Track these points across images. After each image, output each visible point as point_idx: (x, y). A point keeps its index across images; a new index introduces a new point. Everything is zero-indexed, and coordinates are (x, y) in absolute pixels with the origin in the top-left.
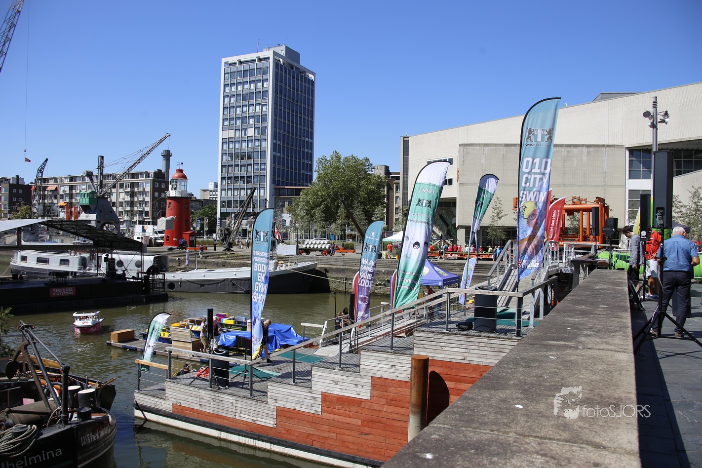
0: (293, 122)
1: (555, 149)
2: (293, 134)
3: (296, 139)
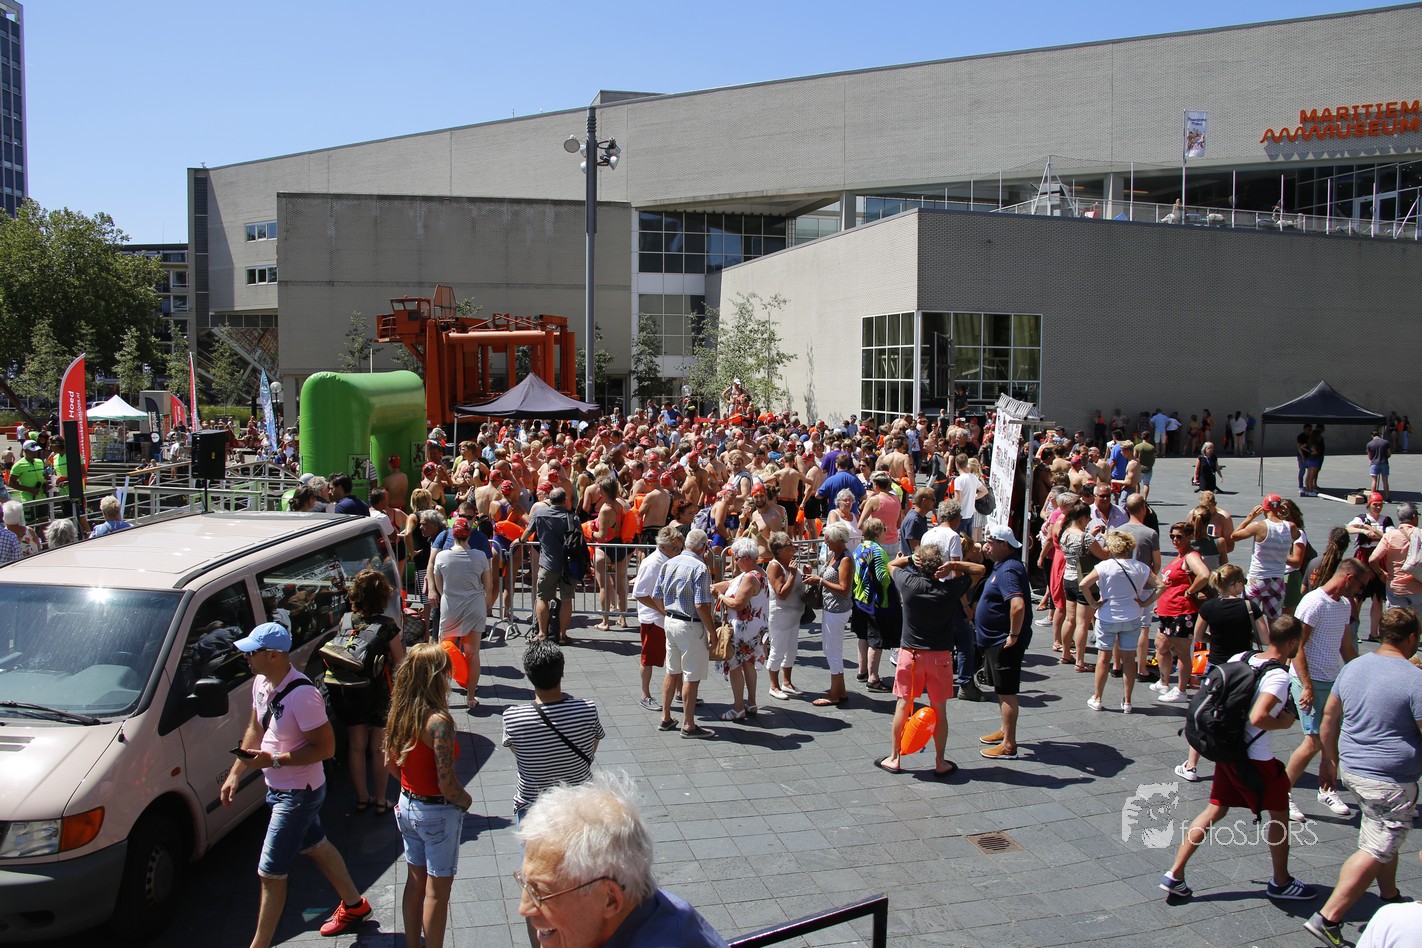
1: (487, 207)
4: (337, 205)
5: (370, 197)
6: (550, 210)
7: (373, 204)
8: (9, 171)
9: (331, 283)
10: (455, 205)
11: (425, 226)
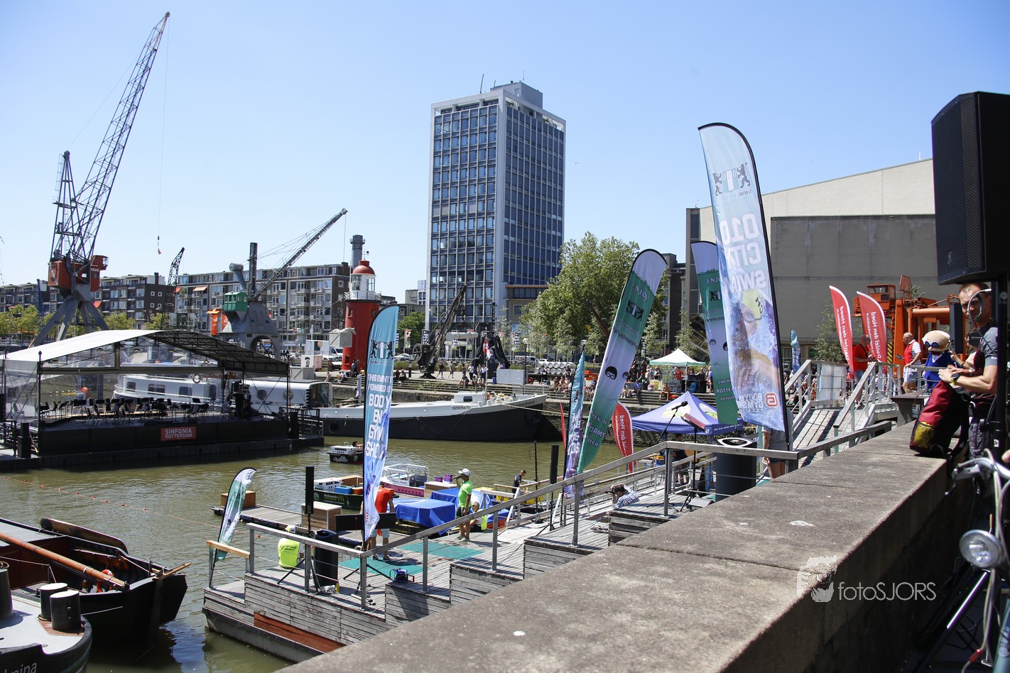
0: (533, 192)
1: (921, 222)
2: (532, 209)
3: (538, 216)
4: (812, 224)
5: (835, 218)
7: (838, 222)
8: (555, 220)
9: (807, 278)
10: (897, 221)
11: (875, 237)
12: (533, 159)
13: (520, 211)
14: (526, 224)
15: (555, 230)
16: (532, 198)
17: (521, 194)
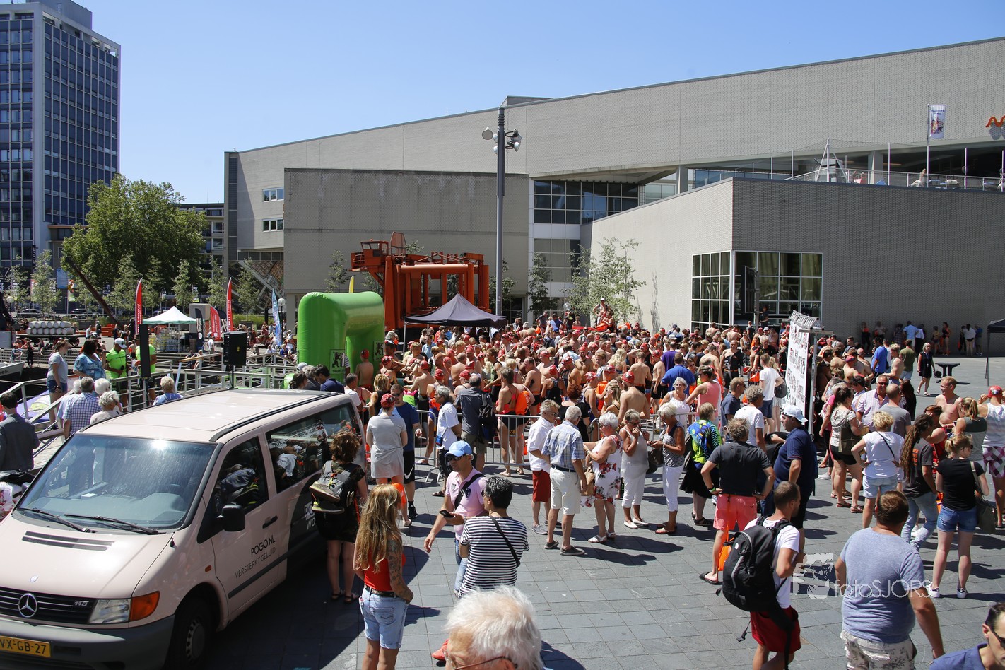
1: (428, 178)
2: (80, 141)
3: (87, 150)
4: (325, 177)
5: (348, 171)
6: (472, 180)
7: (350, 175)
8: (108, 155)
9: (320, 230)
10: (406, 176)
11: (385, 191)
12: (80, 86)
13: (64, 143)
14: (72, 158)
15: (108, 164)
16: (80, 130)
17: (65, 124)
